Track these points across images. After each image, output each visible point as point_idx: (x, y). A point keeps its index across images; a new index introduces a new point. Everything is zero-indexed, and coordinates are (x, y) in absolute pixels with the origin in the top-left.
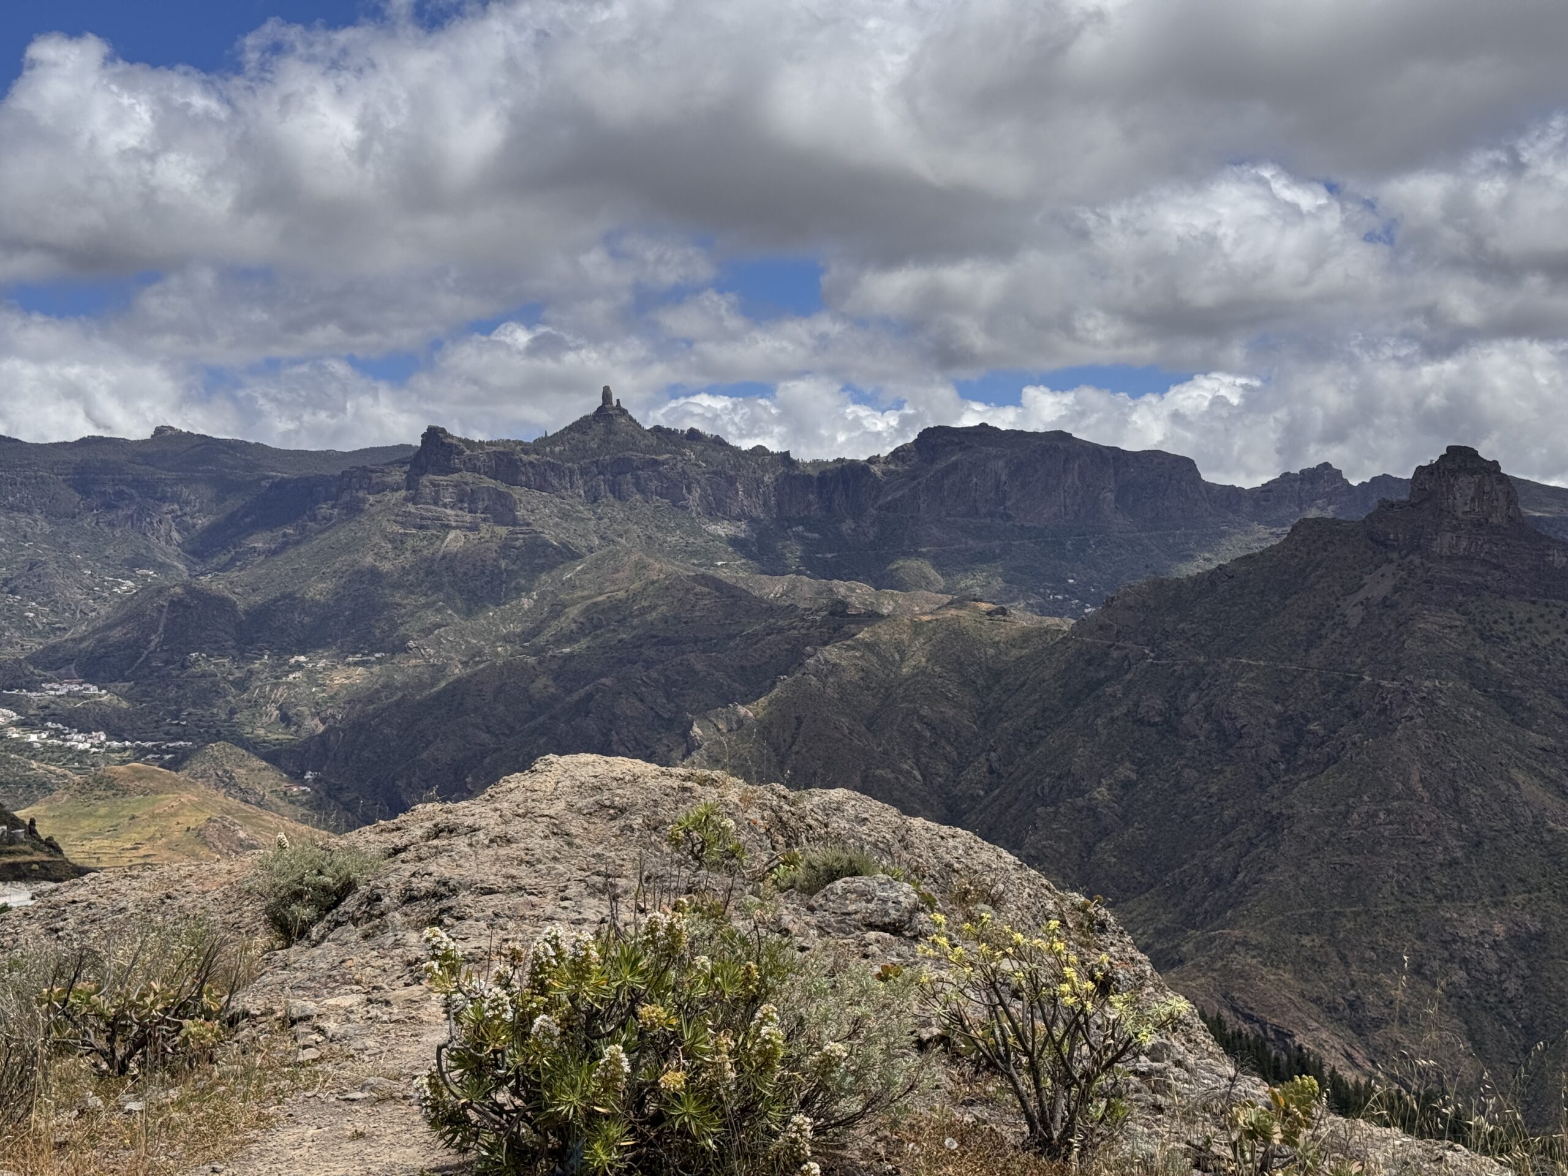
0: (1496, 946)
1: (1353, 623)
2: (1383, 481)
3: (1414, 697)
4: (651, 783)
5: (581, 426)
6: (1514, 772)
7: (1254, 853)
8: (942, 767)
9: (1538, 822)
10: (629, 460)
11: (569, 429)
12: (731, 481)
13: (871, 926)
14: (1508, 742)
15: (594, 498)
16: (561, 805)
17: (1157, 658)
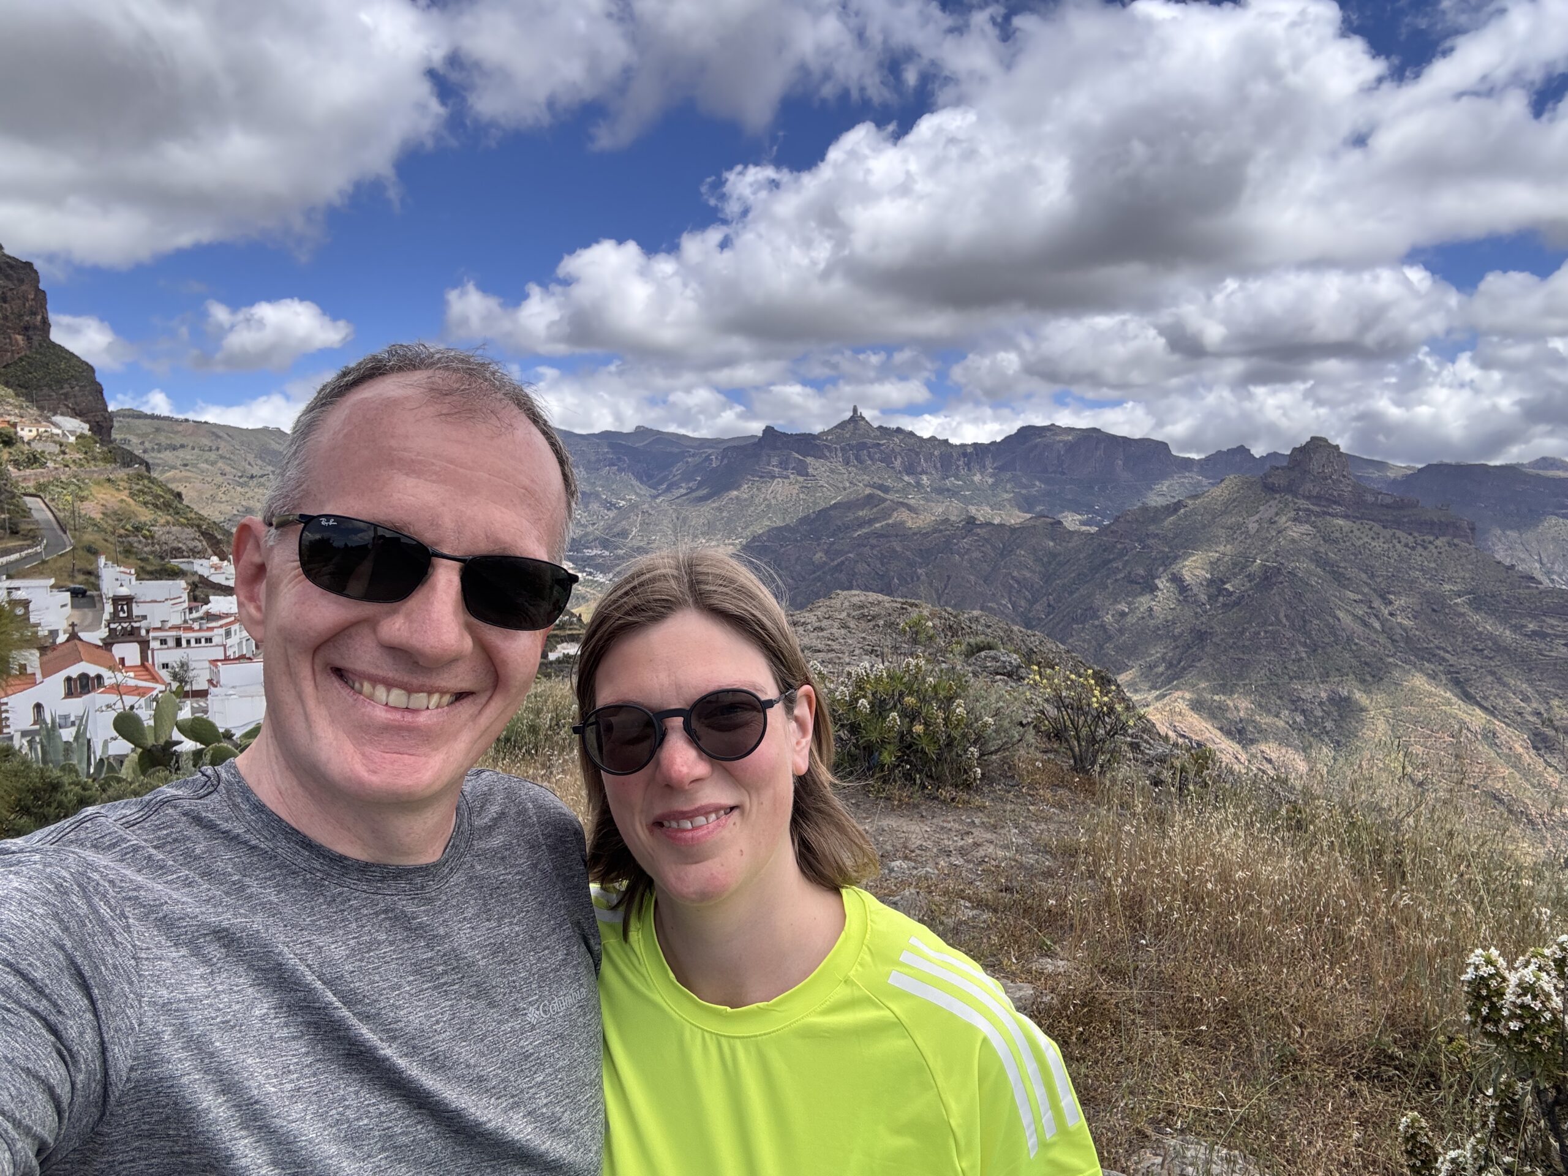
0: (1321, 704)
1: (1252, 532)
2: (1274, 455)
3: (1284, 572)
4: (887, 605)
5: (842, 425)
6: (1338, 612)
7: (1190, 651)
8: (1023, 603)
9: (1350, 640)
10: (865, 443)
11: (836, 427)
12: (917, 454)
13: (998, 674)
14: (1336, 597)
15: (847, 463)
16: (844, 614)
17: (1143, 548)
